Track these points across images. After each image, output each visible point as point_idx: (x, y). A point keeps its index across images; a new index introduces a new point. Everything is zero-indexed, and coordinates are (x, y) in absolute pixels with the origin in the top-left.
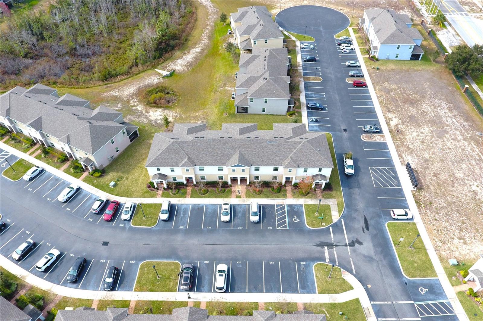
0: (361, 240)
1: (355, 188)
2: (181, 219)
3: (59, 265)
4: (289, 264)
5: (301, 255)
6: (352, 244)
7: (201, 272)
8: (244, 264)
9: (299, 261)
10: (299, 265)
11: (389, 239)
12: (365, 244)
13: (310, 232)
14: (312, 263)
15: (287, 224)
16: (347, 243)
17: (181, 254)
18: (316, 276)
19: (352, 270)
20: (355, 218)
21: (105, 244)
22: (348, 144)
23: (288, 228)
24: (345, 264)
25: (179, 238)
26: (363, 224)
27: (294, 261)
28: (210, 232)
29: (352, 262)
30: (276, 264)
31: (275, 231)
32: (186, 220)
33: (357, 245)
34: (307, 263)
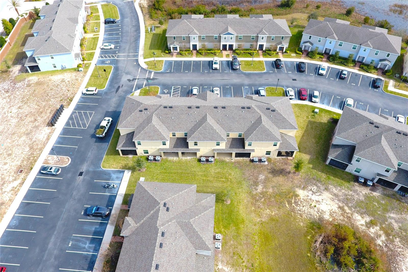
0: (128, 81)
1: (111, 111)
2: (248, 91)
3: (316, 70)
4: (176, 71)
5: (168, 75)
6: (134, 79)
7: (228, 68)
8: (203, 71)
9: (170, 72)
10: (171, 71)
11: (109, 81)
12: (126, 79)
13: (159, 85)
14: (163, 71)
15: (173, 88)
16: (137, 80)
17: (243, 75)
18: (162, 66)
19: (141, 69)
20: (124, 92)
21: (294, 80)
22: (90, 154)
23: (173, 87)
24: (143, 71)
25: (246, 81)
26: (120, 89)
27: (173, 72)
28: (227, 85)
29: (139, 72)
30: (184, 71)
31: (182, 86)
32: (245, 91)
33: (131, 79)
34: (165, 71)
